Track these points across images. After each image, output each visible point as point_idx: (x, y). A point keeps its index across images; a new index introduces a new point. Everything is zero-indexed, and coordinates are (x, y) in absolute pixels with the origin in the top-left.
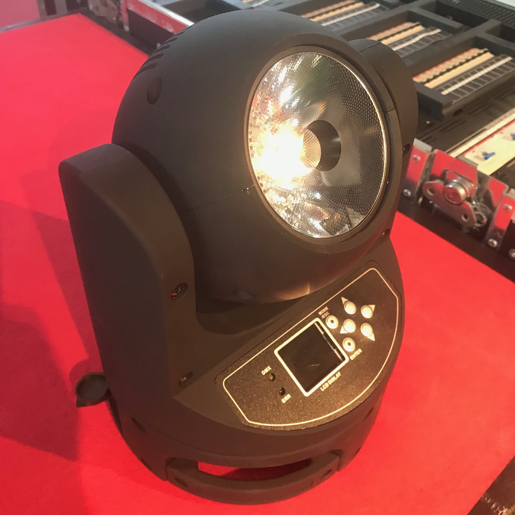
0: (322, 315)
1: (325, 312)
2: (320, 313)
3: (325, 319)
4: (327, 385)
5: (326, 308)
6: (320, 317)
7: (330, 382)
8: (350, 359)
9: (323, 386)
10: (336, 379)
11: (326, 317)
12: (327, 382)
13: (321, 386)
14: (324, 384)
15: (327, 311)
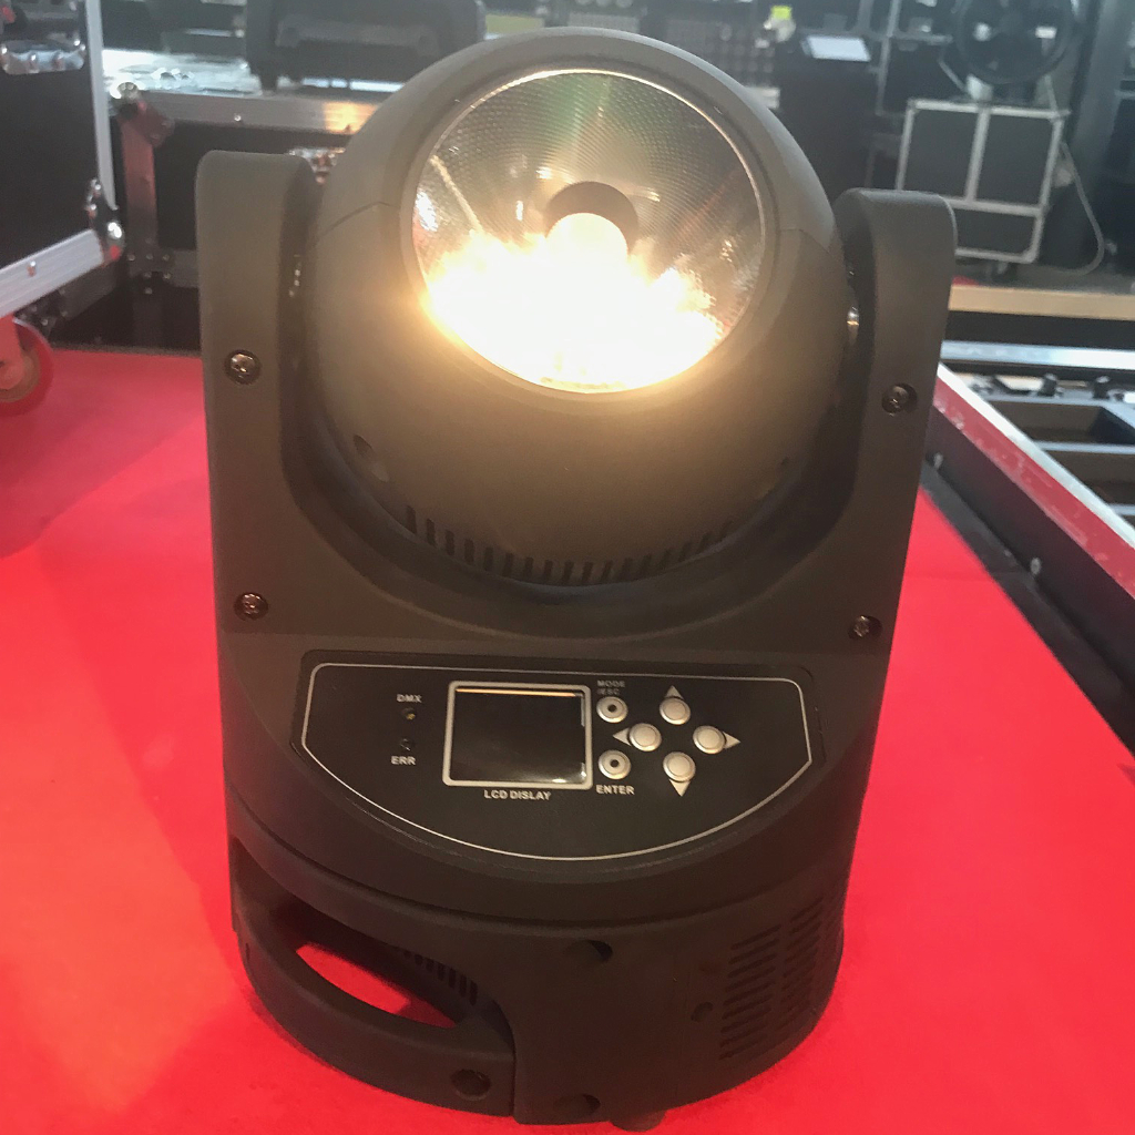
0: (601, 687)
1: (613, 688)
2: (600, 683)
3: (602, 697)
4: (503, 795)
5: (622, 684)
6: (594, 689)
7: (514, 795)
8: (594, 788)
9: (493, 792)
10: (532, 798)
11: (608, 695)
12: (508, 790)
13: (490, 790)
14: (498, 789)
15: (619, 688)
